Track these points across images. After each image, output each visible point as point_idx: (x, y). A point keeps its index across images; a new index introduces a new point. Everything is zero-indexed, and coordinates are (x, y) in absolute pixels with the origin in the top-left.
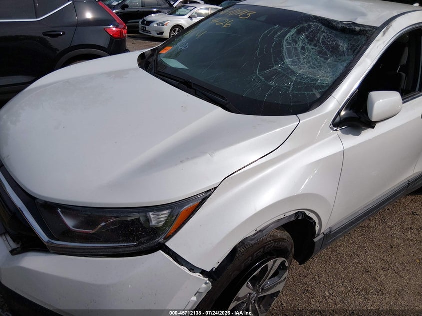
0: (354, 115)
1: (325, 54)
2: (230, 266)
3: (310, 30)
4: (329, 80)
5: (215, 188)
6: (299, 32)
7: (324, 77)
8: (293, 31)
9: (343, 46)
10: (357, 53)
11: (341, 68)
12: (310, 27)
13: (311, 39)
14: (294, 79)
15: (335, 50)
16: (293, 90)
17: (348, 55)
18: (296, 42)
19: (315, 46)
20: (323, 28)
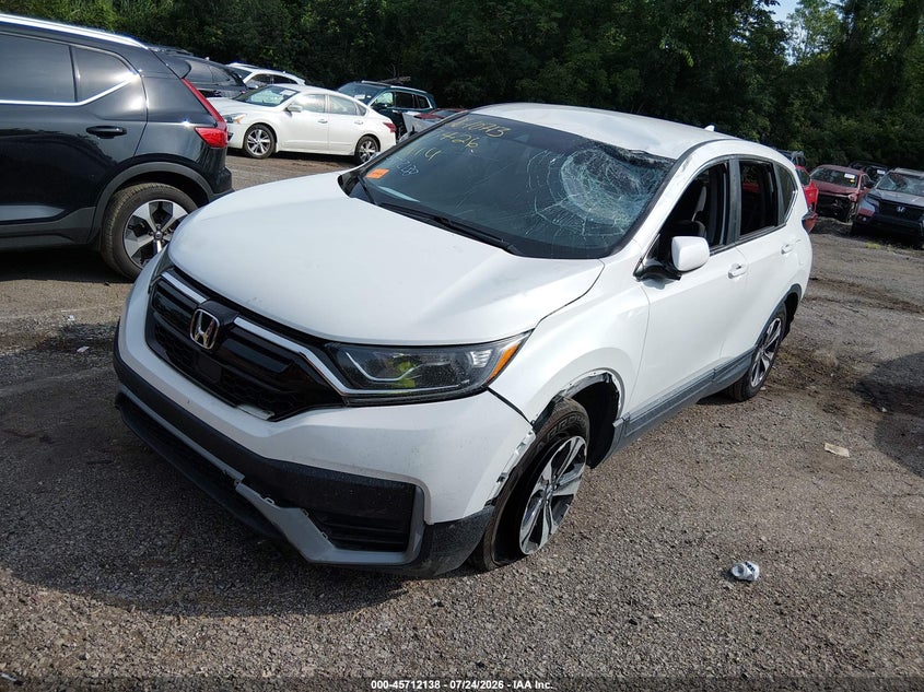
0: (658, 263)
1: (613, 190)
2: (551, 421)
3: (592, 159)
4: (627, 221)
5: (533, 330)
6: (578, 161)
7: (619, 218)
8: (570, 159)
9: (635, 181)
10: (654, 190)
11: (638, 208)
12: (591, 154)
13: (594, 170)
14: (585, 218)
15: (625, 187)
16: (586, 232)
17: (642, 193)
18: (576, 174)
19: (600, 179)
20: (608, 158)
